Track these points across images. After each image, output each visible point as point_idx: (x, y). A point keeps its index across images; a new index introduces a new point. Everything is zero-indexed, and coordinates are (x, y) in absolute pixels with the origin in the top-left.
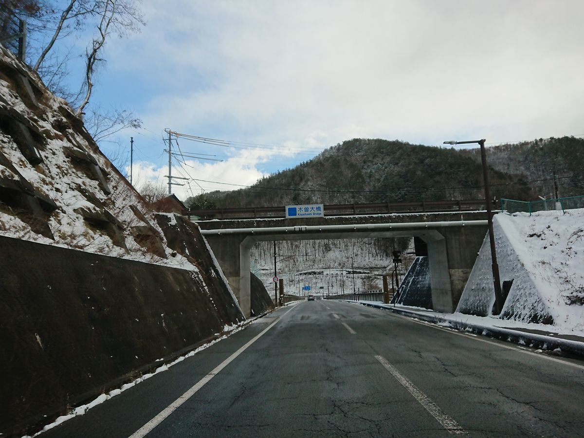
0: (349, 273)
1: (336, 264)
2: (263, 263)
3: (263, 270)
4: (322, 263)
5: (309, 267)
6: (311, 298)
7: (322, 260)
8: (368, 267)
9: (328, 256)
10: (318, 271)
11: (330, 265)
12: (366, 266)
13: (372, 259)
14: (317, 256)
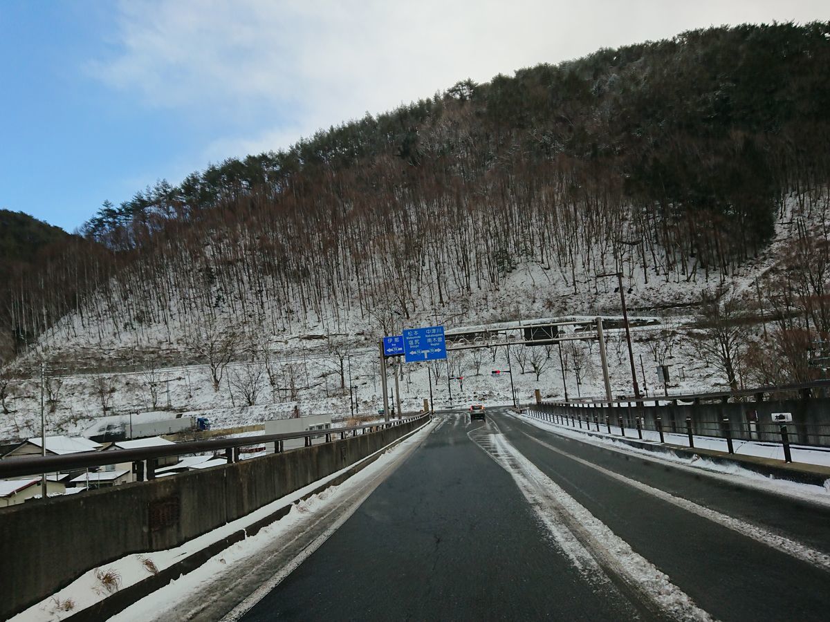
0: (585, 326)
1: (538, 305)
2: (312, 318)
3: (310, 338)
4: (491, 304)
5: (451, 319)
6: (477, 412)
7: (490, 298)
8: (648, 304)
9: (507, 286)
10: (482, 328)
11: (517, 310)
12: (641, 302)
13: (654, 281)
14: (473, 286)
